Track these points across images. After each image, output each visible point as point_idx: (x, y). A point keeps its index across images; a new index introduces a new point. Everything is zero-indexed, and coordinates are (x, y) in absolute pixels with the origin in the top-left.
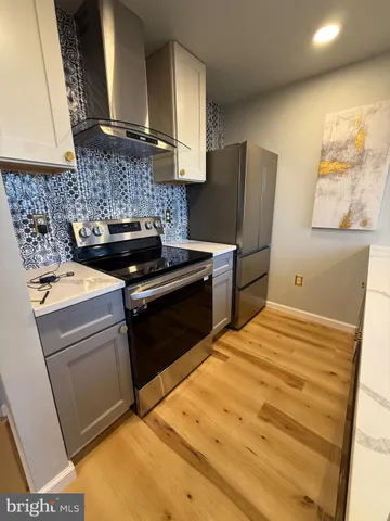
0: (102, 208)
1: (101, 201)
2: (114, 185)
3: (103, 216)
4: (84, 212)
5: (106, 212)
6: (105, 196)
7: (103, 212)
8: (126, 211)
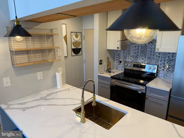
0: (136, 59)
1: (136, 56)
2: (142, 52)
3: (136, 61)
4: (131, 59)
5: (137, 60)
6: (138, 55)
7: (136, 60)
8: (145, 61)
